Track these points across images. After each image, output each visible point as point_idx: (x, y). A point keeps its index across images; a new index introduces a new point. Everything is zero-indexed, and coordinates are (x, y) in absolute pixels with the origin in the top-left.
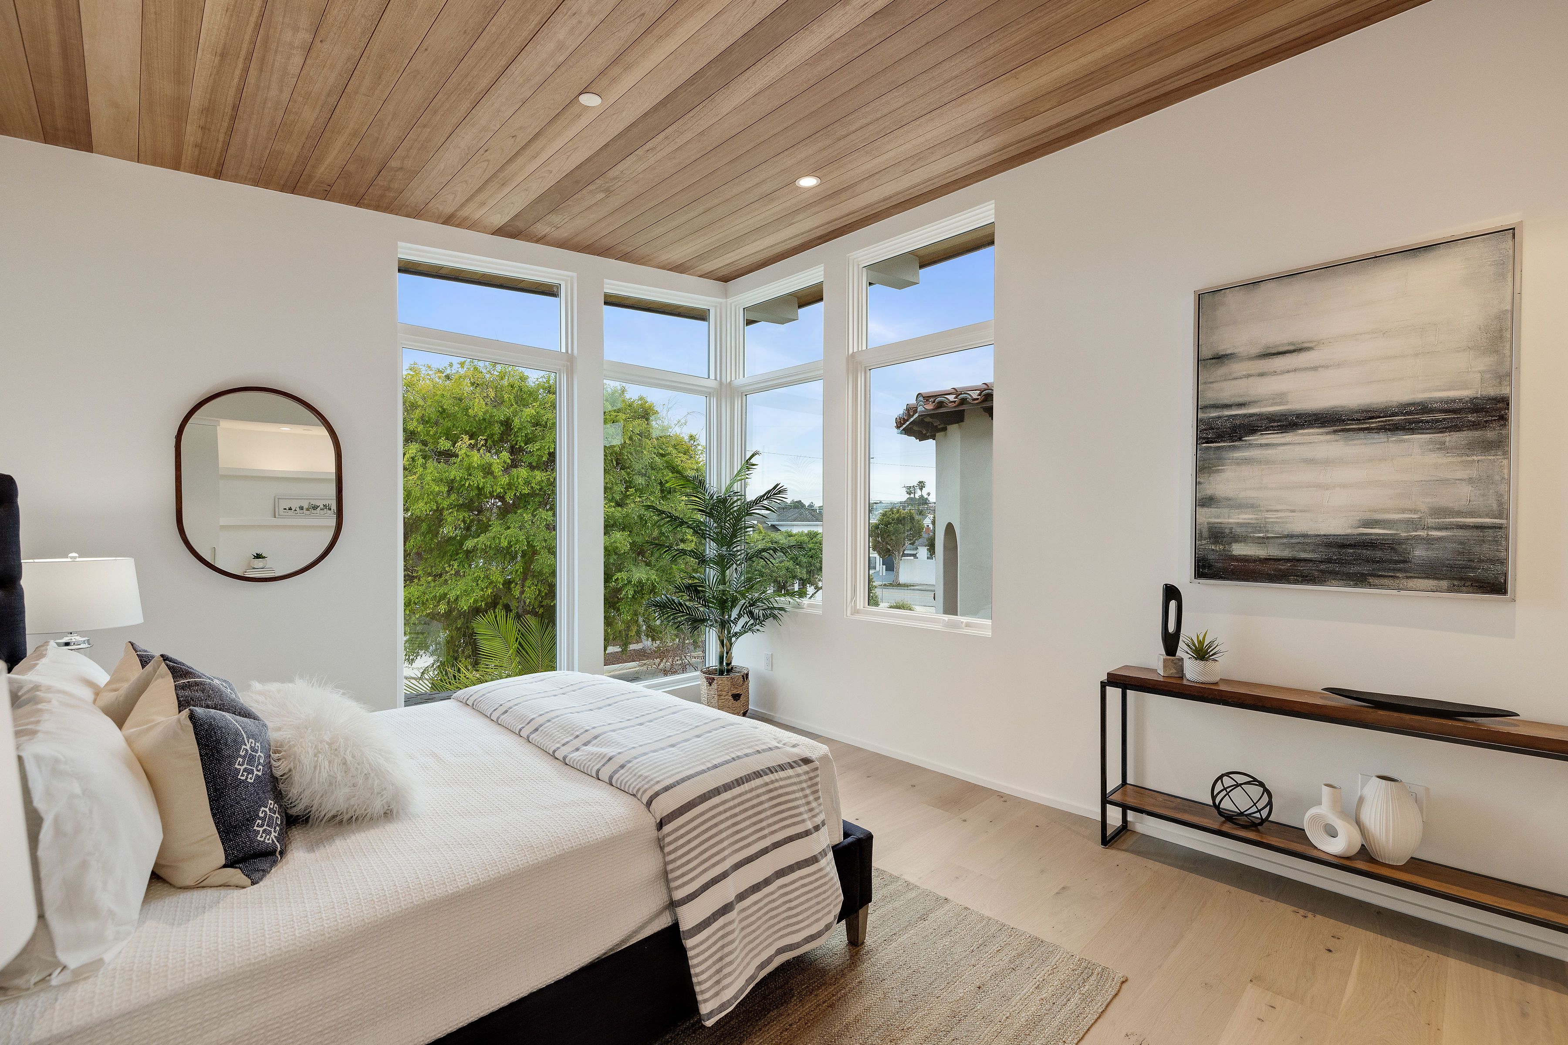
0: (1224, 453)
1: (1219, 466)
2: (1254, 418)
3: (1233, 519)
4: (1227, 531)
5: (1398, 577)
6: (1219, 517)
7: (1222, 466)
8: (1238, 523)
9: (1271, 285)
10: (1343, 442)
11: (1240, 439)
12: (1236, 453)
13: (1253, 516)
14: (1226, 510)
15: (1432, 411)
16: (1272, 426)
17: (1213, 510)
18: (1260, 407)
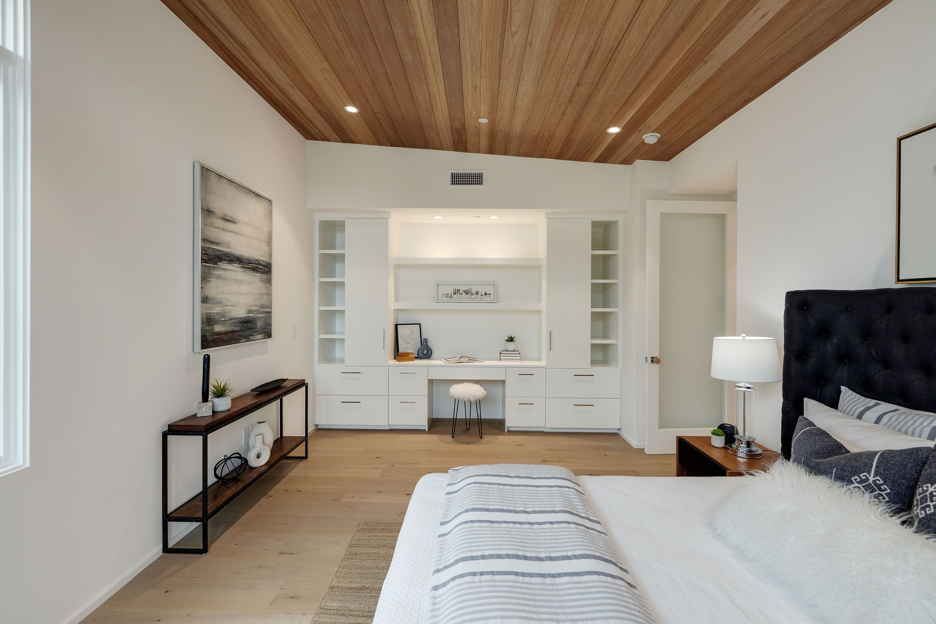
0: (211, 270)
1: (209, 278)
2: (221, 253)
3: (216, 310)
4: (213, 318)
5: (254, 335)
6: (209, 310)
7: (211, 278)
8: (216, 313)
9: (225, 181)
10: (244, 273)
11: (216, 264)
12: (215, 272)
13: (221, 309)
14: (212, 305)
15: (260, 264)
16: (226, 259)
17: (208, 305)
18: (223, 247)
